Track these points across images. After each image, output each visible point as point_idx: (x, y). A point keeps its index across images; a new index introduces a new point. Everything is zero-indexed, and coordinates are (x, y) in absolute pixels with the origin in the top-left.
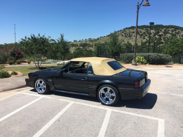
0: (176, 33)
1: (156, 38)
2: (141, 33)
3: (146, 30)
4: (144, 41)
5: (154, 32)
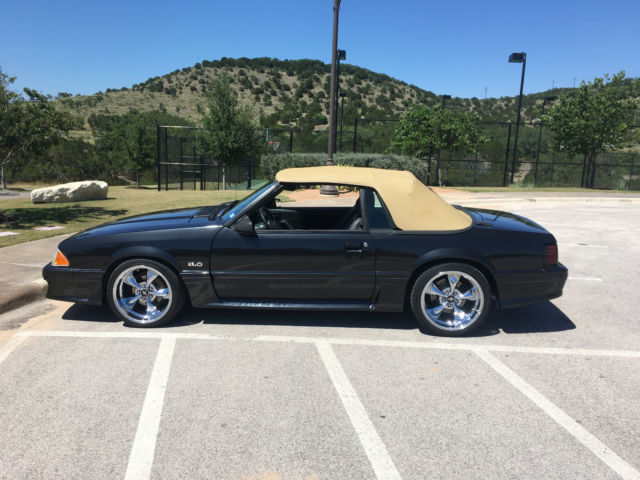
0: (360, 90)
1: (304, 103)
2: (257, 84)
3: (271, 74)
4: (269, 111)
5: (298, 83)
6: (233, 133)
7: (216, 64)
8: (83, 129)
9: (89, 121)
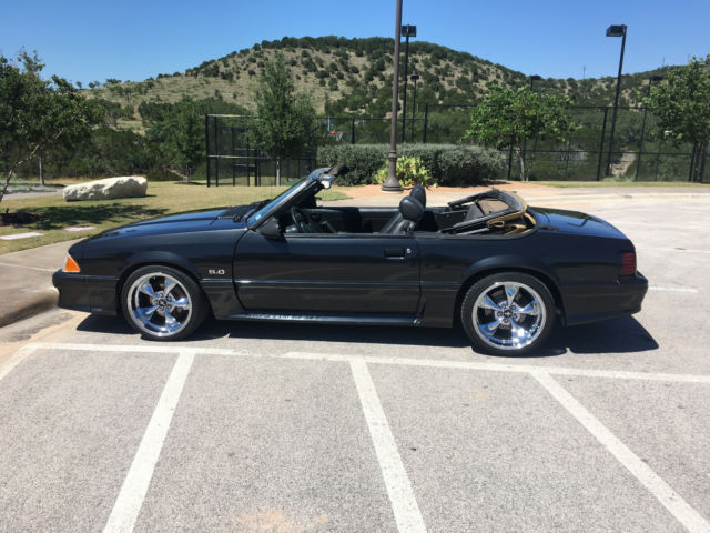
0: (438, 72)
1: (375, 87)
2: (322, 66)
3: (338, 54)
4: (335, 97)
5: (368, 65)
6: (289, 122)
7: (276, 45)
8: (133, 119)
9: (140, 110)
